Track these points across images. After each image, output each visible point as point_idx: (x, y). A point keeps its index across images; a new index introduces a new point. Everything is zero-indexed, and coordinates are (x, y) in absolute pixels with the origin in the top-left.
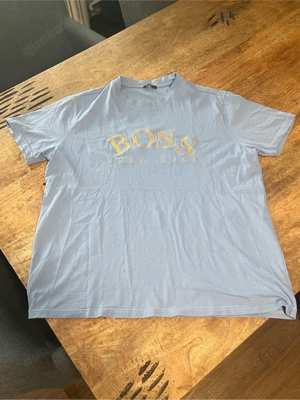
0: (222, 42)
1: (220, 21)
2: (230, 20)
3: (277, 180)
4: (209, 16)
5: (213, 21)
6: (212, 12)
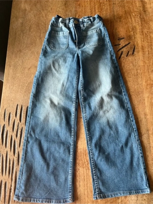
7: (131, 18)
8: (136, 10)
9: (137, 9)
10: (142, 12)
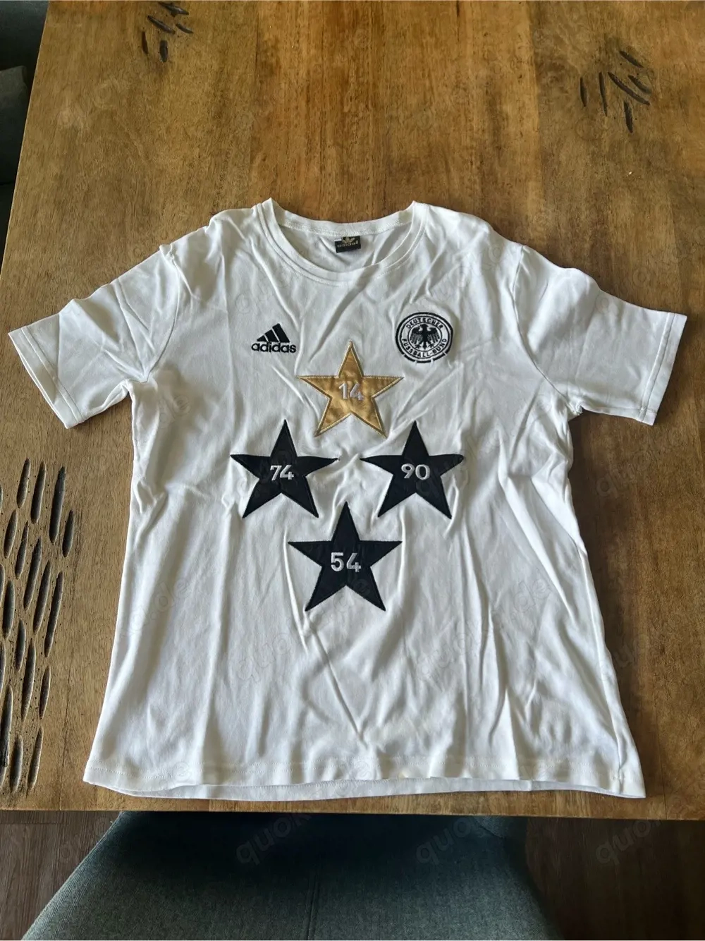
0: (221, 76)
1: (166, 37)
2: (181, 20)
3: (587, 246)
4: (135, 42)
5: (154, 50)
6: (130, 30)
7: (448, 171)
8: (467, 141)
9: (472, 139)
10: (490, 149)
